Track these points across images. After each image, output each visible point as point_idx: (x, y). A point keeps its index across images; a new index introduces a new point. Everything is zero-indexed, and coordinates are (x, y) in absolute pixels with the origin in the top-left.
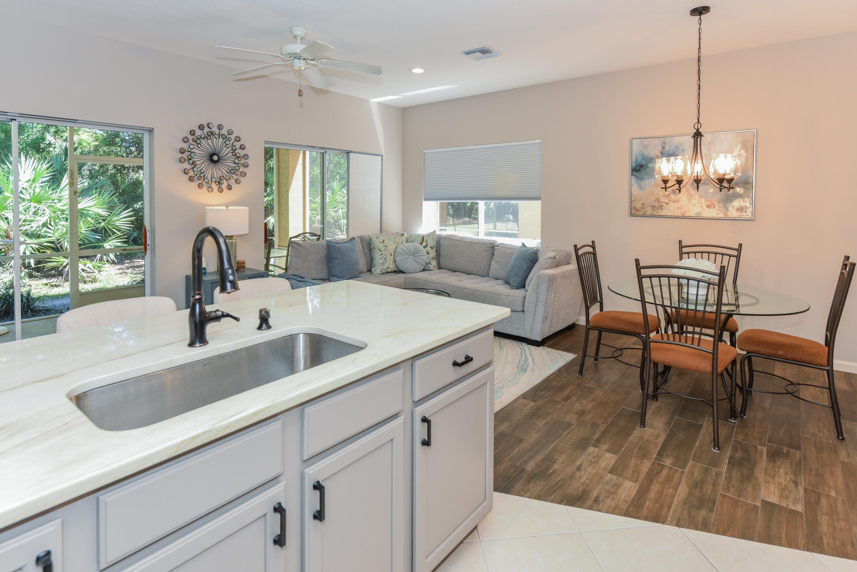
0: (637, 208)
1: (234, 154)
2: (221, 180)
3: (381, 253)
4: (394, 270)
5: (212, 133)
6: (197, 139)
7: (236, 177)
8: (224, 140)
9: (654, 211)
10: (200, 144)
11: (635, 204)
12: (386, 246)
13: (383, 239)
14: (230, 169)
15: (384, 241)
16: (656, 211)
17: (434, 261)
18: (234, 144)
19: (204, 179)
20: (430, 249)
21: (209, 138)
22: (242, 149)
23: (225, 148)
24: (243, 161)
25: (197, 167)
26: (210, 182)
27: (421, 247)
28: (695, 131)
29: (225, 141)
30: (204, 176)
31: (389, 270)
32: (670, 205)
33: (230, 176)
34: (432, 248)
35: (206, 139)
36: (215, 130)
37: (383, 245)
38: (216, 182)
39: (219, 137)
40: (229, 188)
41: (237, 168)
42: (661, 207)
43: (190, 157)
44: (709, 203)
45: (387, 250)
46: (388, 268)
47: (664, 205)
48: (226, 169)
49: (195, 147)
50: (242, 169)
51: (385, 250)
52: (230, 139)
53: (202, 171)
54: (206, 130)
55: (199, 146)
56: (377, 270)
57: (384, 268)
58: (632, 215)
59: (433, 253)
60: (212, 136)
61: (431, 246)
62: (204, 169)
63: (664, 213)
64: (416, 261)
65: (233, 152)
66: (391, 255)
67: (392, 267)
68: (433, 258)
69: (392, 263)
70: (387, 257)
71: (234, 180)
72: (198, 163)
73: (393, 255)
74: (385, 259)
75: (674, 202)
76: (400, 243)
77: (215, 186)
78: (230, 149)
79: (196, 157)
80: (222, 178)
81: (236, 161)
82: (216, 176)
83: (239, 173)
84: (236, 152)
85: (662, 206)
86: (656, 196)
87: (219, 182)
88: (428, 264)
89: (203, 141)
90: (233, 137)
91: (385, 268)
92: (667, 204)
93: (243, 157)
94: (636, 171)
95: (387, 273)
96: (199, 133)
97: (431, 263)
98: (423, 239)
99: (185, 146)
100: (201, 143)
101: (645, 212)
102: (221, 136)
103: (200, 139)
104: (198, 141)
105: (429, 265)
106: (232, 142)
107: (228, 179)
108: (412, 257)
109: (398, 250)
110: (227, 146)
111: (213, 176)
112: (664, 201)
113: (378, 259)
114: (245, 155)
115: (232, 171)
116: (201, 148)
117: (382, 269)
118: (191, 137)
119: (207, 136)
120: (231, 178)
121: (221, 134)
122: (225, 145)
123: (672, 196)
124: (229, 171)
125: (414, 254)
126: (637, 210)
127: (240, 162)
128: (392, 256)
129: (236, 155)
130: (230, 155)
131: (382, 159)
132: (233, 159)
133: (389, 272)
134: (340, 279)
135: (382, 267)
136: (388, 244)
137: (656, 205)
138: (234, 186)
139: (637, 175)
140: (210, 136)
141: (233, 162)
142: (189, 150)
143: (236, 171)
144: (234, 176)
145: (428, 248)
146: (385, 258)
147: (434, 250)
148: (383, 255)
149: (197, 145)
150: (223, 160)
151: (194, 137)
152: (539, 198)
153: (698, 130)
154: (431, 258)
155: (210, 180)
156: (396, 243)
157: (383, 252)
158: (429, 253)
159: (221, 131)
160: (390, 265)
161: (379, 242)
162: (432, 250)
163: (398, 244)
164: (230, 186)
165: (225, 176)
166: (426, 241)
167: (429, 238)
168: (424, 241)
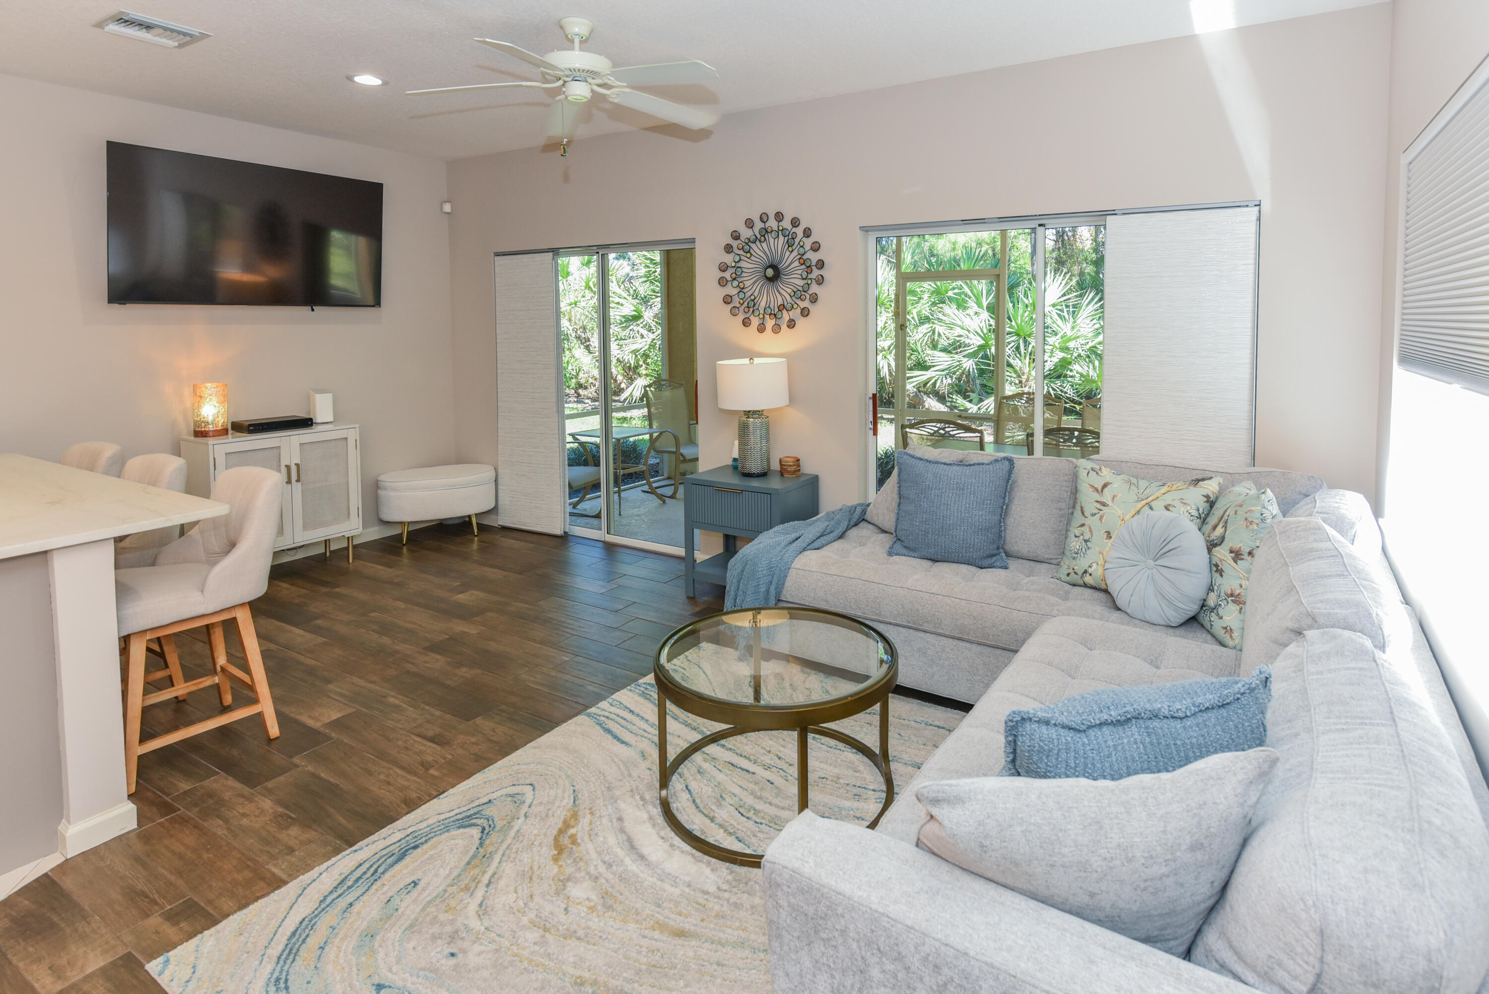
1: (801, 261)
3: (1084, 520)
5: (767, 232)
6: (744, 244)
7: (803, 305)
8: (786, 238)
10: (749, 252)
12: (1104, 504)
14: (795, 290)
15: (1108, 486)
18: (801, 244)
19: (754, 311)
20: (1229, 557)
21: (762, 239)
22: (815, 250)
23: (788, 253)
24: (816, 273)
25: (745, 290)
26: (762, 317)
29: (788, 241)
30: (755, 305)
31: (1088, 579)
33: (793, 303)
34: (1236, 555)
35: (758, 242)
36: (772, 223)
37: (1096, 496)
38: (771, 315)
39: (779, 235)
40: (792, 324)
41: (805, 287)
43: (734, 276)
45: (1101, 518)
46: (1085, 572)
48: (789, 291)
49: (743, 258)
50: (813, 289)
51: (1093, 515)
52: (795, 235)
53: (752, 297)
54: (759, 225)
55: (748, 255)
56: (1064, 567)
57: (1077, 568)
59: (1235, 577)
60: (767, 236)
61: (1236, 546)
62: (755, 294)
65: (800, 258)
66: (1111, 535)
67: (1095, 574)
68: (1232, 597)
69: (1099, 561)
70: (1094, 539)
71: (799, 310)
72: (747, 284)
73: (1113, 537)
74: (1086, 541)
76: (1158, 504)
77: (769, 323)
78: (795, 253)
79: (744, 275)
80: (781, 309)
81: (805, 274)
82: (772, 305)
83: (808, 296)
84: (805, 257)
87: (776, 315)
89: (753, 246)
90: (799, 230)
93: (816, 265)
96: (746, 233)
97: (1221, 610)
98: (1225, 513)
99: (729, 259)
100: (752, 251)
103: (750, 243)
104: (745, 248)
105: (1213, 617)
106: (798, 240)
107: (790, 309)
108: (1149, 563)
110: (792, 249)
111: (768, 305)
114: (820, 260)
115: (800, 294)
116: (753, 258)
117: (1071, 571)
118: (735, 243)
119: (759, 236)
120: (795, 306)
121: (781, 228)
122: (787, 247)
124: (792, 294)
125: (1161, 553)
127: (811, 276)
129: (804, 263)
130: (797, 263)
131: (1259, 218)
132: (800, 272)
133: (1085, 585)
134: (905, 551)
135: (1073, 564)
136: (1114, 498)
138: (800, 321)
140: (764, 235)
141: (800, 277)
142: (734, 264)
143: (803, 293)
144: (800, 302)
145: (1223, 553)
146: (1086, 538)
147: (1245, 565)
148: (1086, 529)
149: (745, 254)
150: (784, 275)
151: (739, 242)
154: (1222, 594)
155: (762, 312)
156: (1144, 502)
157: (1091, 521)
158: (1220, 572)
159: (780, 224)
160: (1094, 565)
161: (1092, 486)
162: (1235, 562)
163: (1147, 508)
164: (793, 320)
165: (785, 303)
166: (1227, 521)
167: (1236, 512)
168: (1223, 519)
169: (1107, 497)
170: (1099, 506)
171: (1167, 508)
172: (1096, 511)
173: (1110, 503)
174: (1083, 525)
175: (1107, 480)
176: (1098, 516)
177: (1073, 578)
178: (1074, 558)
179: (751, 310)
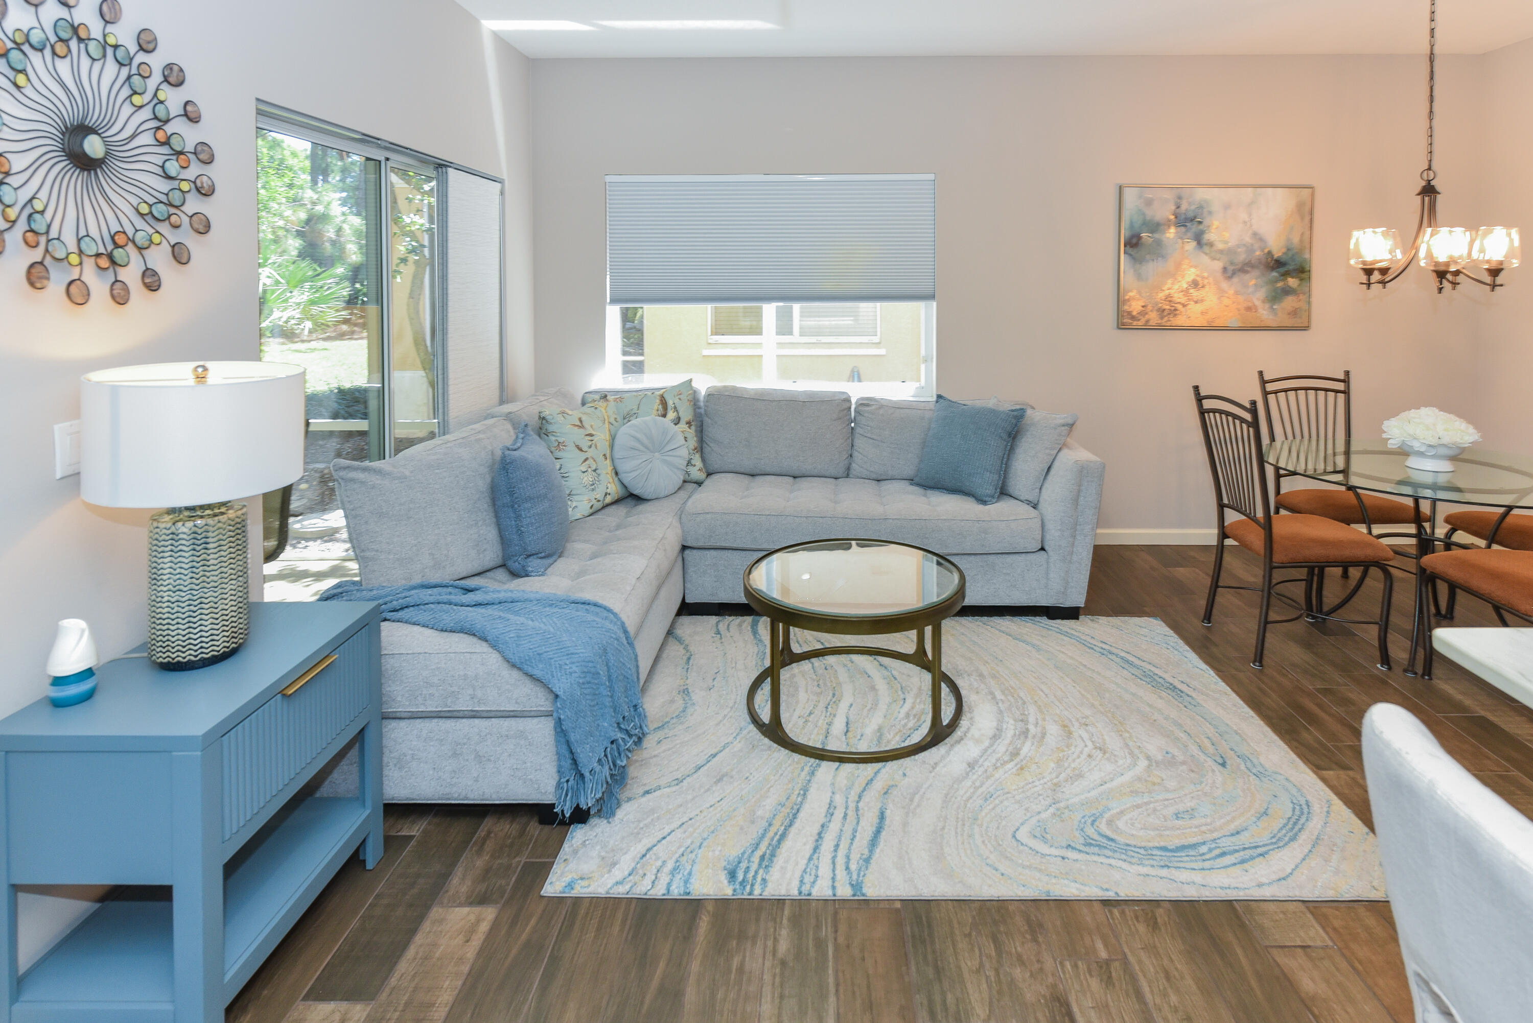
0: (1134, 313)
1: (161, 135)
2: (117, 247)
3: (584, 456)
4: (618, 497)
5: (73, 32)
6: (10, 45)
7: (173, 238)
8: (125, 72)
9: (1162, 318)
10: (23, 71)
11: (1130, 306)
12: (591, 435)
13: (579, 416)
15: (580, 421)
16: (1166, 319)
17: (696, 457)
18: (161, 94)
20: (686, 427)
21: (61, 49)
22: (190, 120)
23: (128, 108)
24: (196, 170)
25: (14, 181)
26: (73, 259)
28: (1424, 183)
29: (128, 77)
30: (48, 228)
31: (608, 499)
32: (1189, 307)
33: (150, 231)
34: (688, 423)
35: (48, 52)
36: (88, 19)
37: (582, 433)
38: (97, 255)
39: (104, 56)
40: (152, 281)
41: (175, 197)
42: (1174, 312)
44: (1250, 304)
45: (596, 446)
46: (605, 493)
47: (1179, 307)
48: (134, 201)
50: (193, 205)
51: (590, 447)
52: (144, 71)
53: (38, 204)
54: (51, 9)
55: (21, 80)
56: (578, 505)
57: (597, 496)
58: (1121, 326)
59: (692, 436)
60: (73, 44)
61: (688, 418)
63: (1180, 321)
65: (158, 128)
66: (605, 457)
67: (613, 490)
68: (695, 449)
69: (612, 478)
70: (598, 465)
71: (166, 248)
72: (18, 163)
73: (609, 456)
74: (595, 471)
75: (1196, 302)
76: (612, 421)
77: (95, 280)
78: (146, 113)
80: (120, 241)
81: (172, 169)
82: (94, 230)
83: (185, 220)
84: (169, 128)
85: (1176, 310)
86: (1167, 292)
87: (111, 259)
88: (688, 465)
89: (35, 57)
90: (156, 62)
91: (599, 494)
92: (1184, 306)
93: (196, 154)
94: (1131, 247)
95: (605, 507)
96: (19, 16)
97: (693, 462)
98: (666, 401)
100: (30, 70)
101: (1147, 321)
102: (110, 51)
103: (26, 48)
104: (15, 55)
105: (690, 468)
106: (151, 83)
107: (145, 244)
108: (656, 455)
109: (618, 442)
110: (136, 100)
111: (83, 232)
112: (1179, 300)
113: (576, 475)
114: (204, 145)
115: (158, 211)
116: (29, 91)
117: (592, 500)
119: (53, 39)
120: (156, 238)
121: (111, 40)
122: (126, 92)
123: (1192, 291)
124: (144, 209)
125: (662, 445)
126: (1133, 318)
127: (183, 174)
128: (609, 459)
129: (167, 142)
130: (146, 139)
131: (502, 193)
132: (159, 161)
133: (610, 504)
135: (591, 494)
136: (592, 426)
137: (1168, 307)
138: (170, 275)
139: (1132, 253)
140: (66, 41)
141: (160, 171)
144: (165, 230)
145: (681, 426)
146: (594, 468)
147: (693, 426)
148: (590, 462)
149: (11, 74)
150: (122, 159)
152: (932, 297)
153: (1429, 181)
154: (690, 451)
156: (605, 424)
158: (686, 439)
159: (110, 29)
160: (609, 485)
161: (575, 426)
164: (155, 272)
165: (130, 232)
166: (675, 408)
167: (680, 399)
168: (669, 408)
169: (588, 430)
172: (592, 443)
174: (586, 460)
176: (593, 446)
178: (593, 490)
179: (43, 240)
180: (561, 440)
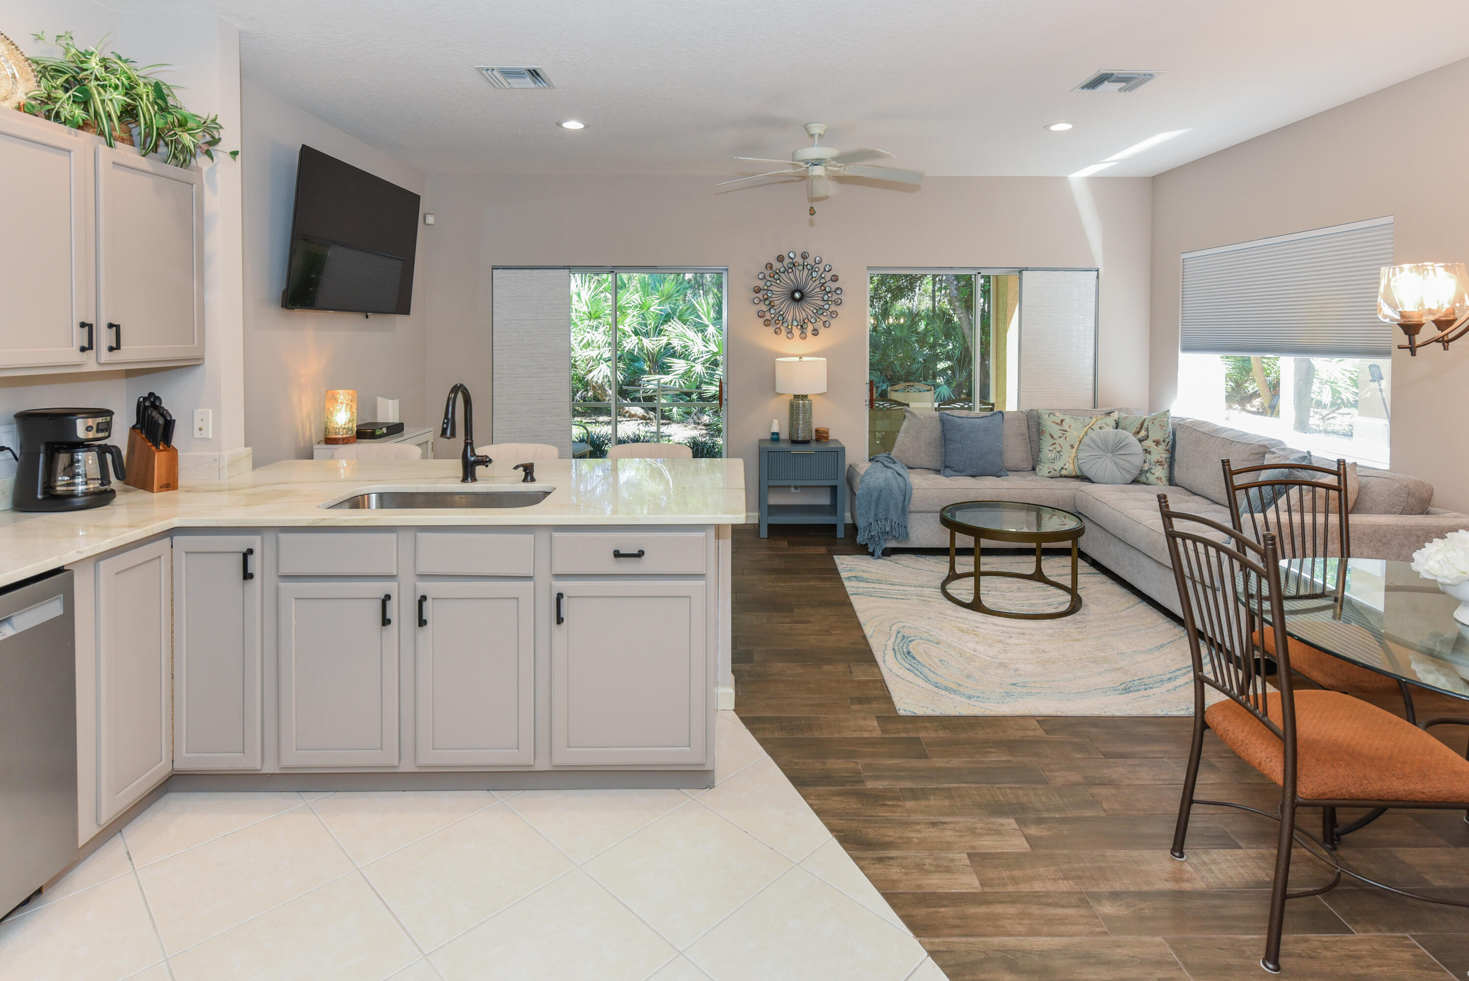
1: (823, 288)
2: (804, 323)
3: (1054, 441)
4: (1074, 474)
5: (794, 265)
6: (774, 273)
7: (824, 319)
8: (810, 271)
10: (779, 279)
12: (1065, 431)
13: (1062, 417)
14: (818, 308)
15: (1062, 421)
17: (1160, 468)
18: (823, 276)
19: (783, 323)
20: (1153, 445)
21: (790, 270)
22: (833, 281)
23: (811, 282)
24: (835, 297)
25: (775, 308)
26: (790, 327)
27: (1134, 440)
29: (812, 273)
30: (783, 319)
31: (1064, 472)
33: (817, 318)
34: (1157, 443)
35: (786, 273)
36: (799, 260)
37: (1059, 427)
38: (797, 325)
39: (804, 269)
40: (816, 333)
41: (826, 307)
43: (766, 297)
45: (1066, 438)
46: (1062, 468)
48: (812, 309)
49: (773, 283)
50: (833, 308)
51: (1060, 437)
52: (817, 269)
53: (781, 313)
54: (787, 261)
55: (778, 282)
56: (1044, 469)
57: (1055, 467)
59: (1159, 453)
60: (794, 268)
61: (1156, 439)
62: (784, 310)
64: (1116, 464)
65: (821, 286)
66: (1072, 447)
67: (1070, 469)
68: (1160, 463)
69: (1071, 461)
70: (1064, 450)
71: (821, 323)
72: (776, 303)
73: (1076, 447)
74: (1058, 452)
76: (1096, 427)
77: (796, 332)
78: (817, 282)
79: (774, 296)
80: (806, 321)
81: (826, 298)
82: (798, 319)
83: (829, 313)
84: (825, 285)
87: (802, 326)
88: (1147, 472)
89: (783, 275)
90: (821, 266)
91: (1058, 468)
93: (835, 292)
95: (1061, 476)
96: (777, 265)
97: (1152, 471)
98: (1142, 425)
99: (761, 284)
100: (781, 279)
102: (805, 267)
103: (780, 273)
104: (776, 276)
105: (1148, 475)
106: (819, 273)
107: (814, 321)
108: (1110, 455)
109: (1086, 440)
110: (814, 279)
111: (794, 318)
113: (1047, 453)
114: (838, 288)
115: (820, 311)
116: (781, 284)
117: (1051, 470)
118: (767, 273)
119: (787, 268)
120: (818, 320)
121: (806, 264)
122: (811, 277)
124: (815, 311)
125: (1116, 448)
127: (830, 299)
128: (1074, 450)
129: (825, 290)
130: (818, 290)
131: (1097, 278)
132: (821, 296)
133: (1064, 477)
135: (1052, 466)
136: (1070, 426)
138: (822, 331)
140: (791, 268)
141: (822, 299)
142: (766, 288)
143: (824, 311)
144: (822, 317)
145: (1149, 443)
146: (1059, 450)
147: (1162, 446)
148: (1057, 446)
149: (775, 281)
150: (808, 297)
151: (771, 271)
154: (1152, 462)
155: (790, 323)
156: (1088, 427)
157: (1058, 441)
158: (1150, 453)
159: (805, 260)
160: (1067, 464)
161: (1055, 422)
162: (1157, 446)
163: (1090, 430)
164: (816, 330)
165: (810, 318)
166: (1147, 428)
167: (1153, 423)
168: (1144, 428)
169: (1065, 426)
170: (1062, 432)
171: (1100, 428)
172: (1062, 435)
173: (1069, 430)
174: (1052, 444)
175: (1062, 418)
176: (1063, 438)
177: (1053, 473)
178: (1053, 463)
179: (781, 322)
180: (1043, 429)
